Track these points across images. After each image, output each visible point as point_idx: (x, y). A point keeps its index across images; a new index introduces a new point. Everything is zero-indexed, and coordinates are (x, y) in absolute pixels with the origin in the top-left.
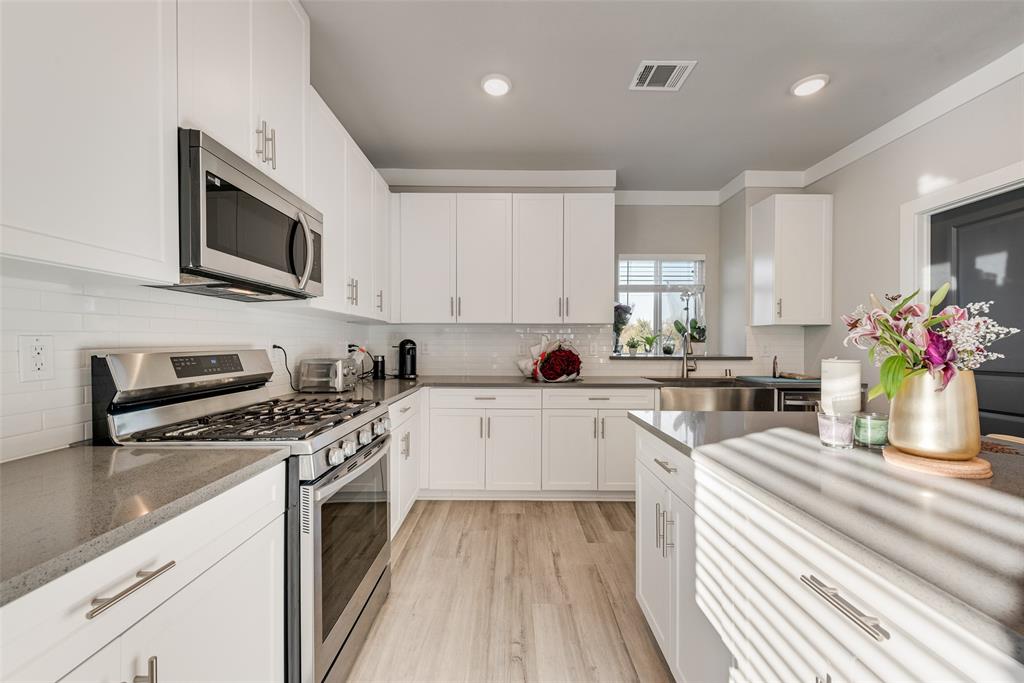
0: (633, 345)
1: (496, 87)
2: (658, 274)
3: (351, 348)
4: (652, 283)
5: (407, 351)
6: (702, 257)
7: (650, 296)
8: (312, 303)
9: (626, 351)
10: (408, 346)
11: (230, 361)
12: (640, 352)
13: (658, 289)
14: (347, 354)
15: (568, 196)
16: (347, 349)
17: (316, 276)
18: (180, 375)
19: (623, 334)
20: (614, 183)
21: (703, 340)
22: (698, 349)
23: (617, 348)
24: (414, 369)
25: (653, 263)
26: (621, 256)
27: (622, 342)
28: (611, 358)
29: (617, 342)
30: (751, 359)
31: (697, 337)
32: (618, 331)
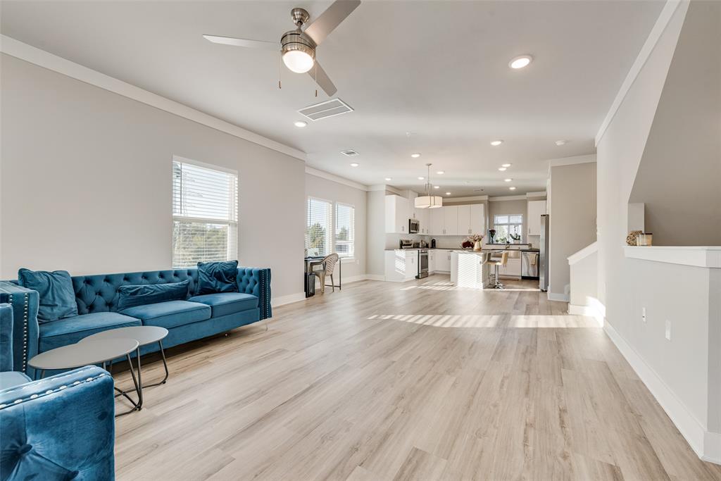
2: (509, 220)
3: (429, 241)
4: (507, 223)
5: (433, 242)
6: (522, 215)
7: (507, 227)
8: (418, 234)
11: (409, 242)
12: (499, 243)
13: (509, 224)
17: (419, 230)
18: (405, 242)
19: (494, 237)
20: (487, 199)
21: (519, 239)
22: (517, 242)
23: (492, 242)
24: (435, 246)
25: (507, 217)
26: (495, 216)
27: (494, 240)
28: (486, 244)
29: (492, 240)
30: (528, 244)
31: (517, 239)
32: (492, 237)
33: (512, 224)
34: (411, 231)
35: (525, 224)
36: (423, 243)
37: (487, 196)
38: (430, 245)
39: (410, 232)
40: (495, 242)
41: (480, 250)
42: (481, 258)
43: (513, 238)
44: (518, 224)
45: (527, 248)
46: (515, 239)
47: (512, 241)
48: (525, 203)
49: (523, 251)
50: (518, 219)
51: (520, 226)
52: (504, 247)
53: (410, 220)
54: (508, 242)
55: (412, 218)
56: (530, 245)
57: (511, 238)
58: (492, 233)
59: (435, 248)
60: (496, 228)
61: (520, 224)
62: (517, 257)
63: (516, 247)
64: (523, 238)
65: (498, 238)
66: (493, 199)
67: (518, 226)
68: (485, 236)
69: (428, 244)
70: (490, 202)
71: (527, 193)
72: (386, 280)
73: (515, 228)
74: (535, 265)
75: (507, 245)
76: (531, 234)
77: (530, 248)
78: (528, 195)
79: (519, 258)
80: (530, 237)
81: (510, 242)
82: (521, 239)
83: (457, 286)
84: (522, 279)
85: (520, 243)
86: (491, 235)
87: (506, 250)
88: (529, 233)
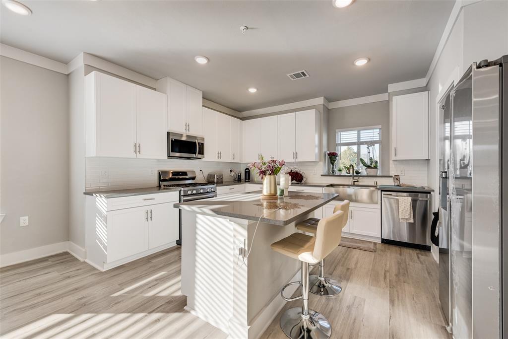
0: (340, 170)
1: (253, 90)
2: (359, 137)
3: (231, 171)
4: (356, 141)
5: (248, 172)
7: (356, 147)
8: (203, 159)
10: (247, 170)
12: (344, 173)
14: (229, 172)
15: (297, 113)
16: (229, 171)
17: (202, 153)
18: (174, 175)
19: (335, 164)
20: (322, 102)
21: (376, 167)
22: (372, 172)
23: (333, 172)
24: (249, 178)
25: (356, 132)
26: (337, 130)
27: (335, 169)
28: (322, 175)
29: (333, 168)
30: (392, 177)
31: (372, 166)
32: (333, 164)
33: (363, 143)
34: (172, 154)
35: (385, 143)
36: (233, 174)
37: (322, 98)
38: (243, 177)
39: (169, 157)
40: (337, 173)
41: (274, 197)
42: (246, 234)
43: (365, 164)
44: (372, 143)
45: (389, 182)
46: (369, 167)
47: (363, 171)
48: (387, 105)
50: (373, 134)
51: (377, 146)
52: (349, 181)
53: (168, 133)
54: (358, 173)
57: (361, 165)
60: (338, 150)
61: (376, 142)
62: (372, 200)
63: (371, 181)
64: (382, 165)
65: (342, 166)
66: (332, 106)
67: (374, 145)
68: (322, 163)
69: (240, 176)
70: (328, 109)
71: (389, 85)
72: (86, 261)
73: (368, 148)
74: (410, 219)
75: (355, 178)
76: (398, 159)
77: (396, 184)
78: (392, 88)
79: (377, 203)
80: (396, 163)
81: (360, 171)
82: (378, 167)
83: (193, 312)
84: (382, 242)
85: (378, 175)
86: (331, 161)
87: (353, 186)
88: (394, 158)
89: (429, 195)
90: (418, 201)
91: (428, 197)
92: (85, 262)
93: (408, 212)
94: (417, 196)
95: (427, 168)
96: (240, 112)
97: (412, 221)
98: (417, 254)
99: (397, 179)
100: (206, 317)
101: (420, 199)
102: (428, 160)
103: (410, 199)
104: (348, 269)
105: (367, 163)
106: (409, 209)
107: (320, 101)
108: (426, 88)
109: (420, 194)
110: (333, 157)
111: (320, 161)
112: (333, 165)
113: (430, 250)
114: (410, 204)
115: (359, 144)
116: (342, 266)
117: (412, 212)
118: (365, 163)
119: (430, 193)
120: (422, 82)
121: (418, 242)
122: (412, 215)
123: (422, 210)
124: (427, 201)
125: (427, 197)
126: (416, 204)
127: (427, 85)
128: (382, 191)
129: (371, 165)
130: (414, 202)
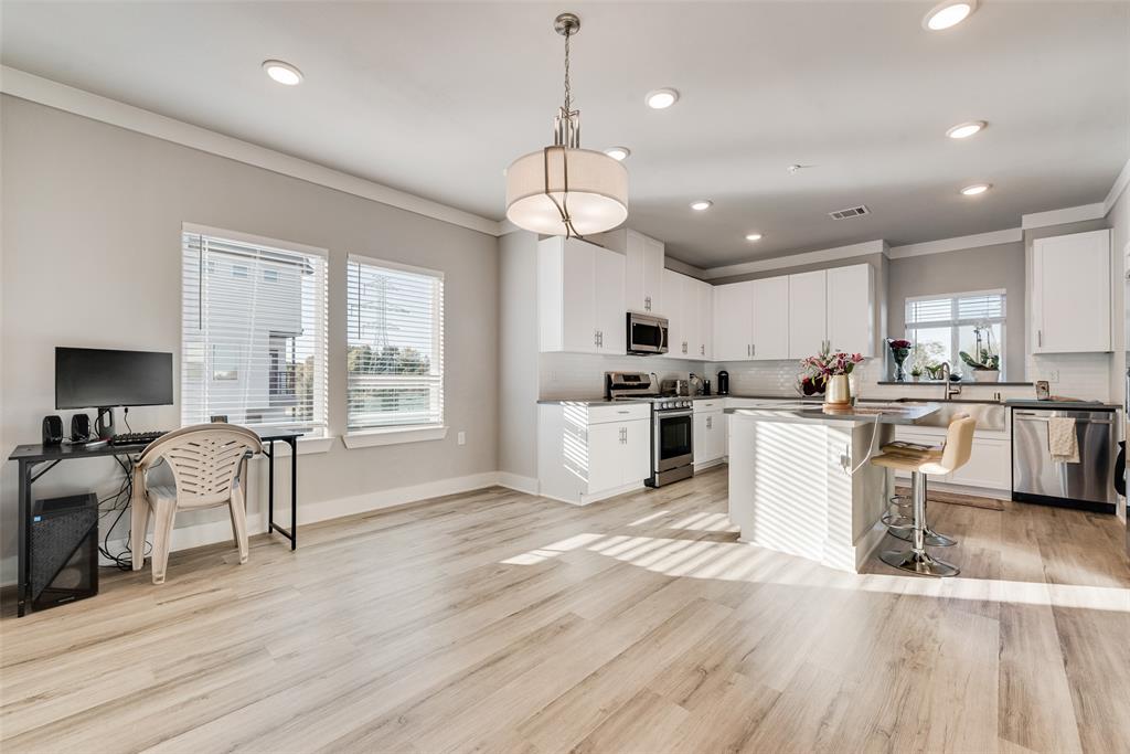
0: (915, 374)
1: (754, 238)
2: (955, 311)
3: (692, 376)
4: (949, 319)
5: (724, 379)
6: (1004, 291)
7: (949, 330)
8: (665, 355)
9: (909, 378)
10: (724, 375)
11: (637, 378)
12: (924, 379)
14: (690, 379)
15: (830, 270)
16: (689, 376)
17: (665, 345)
18: (625, 380)
19: (905, 363)
20: (881, 250)
21: (994, 368)
22: (986, 376)
23: (900, 377)
24: (727, 389)
25: (949, 301)
26: (907, 299)
27: (905, 371)
28: (879, 383)
29: (899, 371)
30: (1032, 384)
31: (987, 365)
32: (900, 362)
33: (964, 323)
34: (634, 347)
35: (1016, 319)
36: (695, 381)
37: (880, 242)
38: (714, 387)
39: (629, 351)
41: (847, 406)
42: (849, 439)
43: (971, 363)
44: (987, 323)
45: (1030, 395)
46: (979, 367)
47: (967, 373)
48: (1020, 251)
49: (1015, 406)
50: (991, 304)
51: (998, 326)
52: (940, 393)
53: (629, 315)
54: (955, 378)
55: (639, 308)
56: (1044, 386)
57: (963, 363)
58: (899, 350)
59: (727, 395)
60: (911, 336)
61: (995, 320)
62: (994, 425)
63: (988, 393)
64: (1009, 363)
65: (920, 367)
66: (895, 254)
67: (990, 327)
68: (879, 361)
69: (709, 384)
70: (889, 260)
71: (1024, 217)
72: (542, 495)
73: (977, 332)
74: (1072, 456)
75: (952, 387)
76: (1043, 352)
77: (1042, 397)
78: (1030, 221)
79: (1003, 430)
80: (1038, 358)
81: (960, 376)
82: (1000, 368)
83: (752, 544)
84: (1013, 500)
85: (1000, 381)
86: (896, 357)
87: (948, 401)
88: (1036, 349)
89: (1111, 414)
90: (1089, 426)
91: (1111, 418)
92: (539, 497)
93: (1069, 443)
94: (1088, 416)
95: (1107, 368)
96: (705, 269)
97: (1076, 460)
98: (1087, 517)
99: (1044, 388)
100: (776, 547)
101: (1094, 421)
102: (1110, 353)
103: (1073, 420)
104: (959, 525)
105: (975, 360)
106: (1071, 438)
107: (876, 247)
108: (1104, 223)
109: (1092, 414)
110: (901, 349)
111: (876, 355)
112: (900, 365)
113: (1114, 513)
114: (1071, 430)
115: (956, 324)
116: (947, 520)
117: (1076, 444)
118: (971, 360)
119: (1113, 410)
120: (1097, 210)
121: (1088, 495)
122: (1077, 449)
123: (1098, 440)
124: (1108, 425)
125: (1108, 418)
126: (1084, 430)
127: (1106, 216)
128: (1013, 408)
129: (984, 363)
130: (1080, 427)
